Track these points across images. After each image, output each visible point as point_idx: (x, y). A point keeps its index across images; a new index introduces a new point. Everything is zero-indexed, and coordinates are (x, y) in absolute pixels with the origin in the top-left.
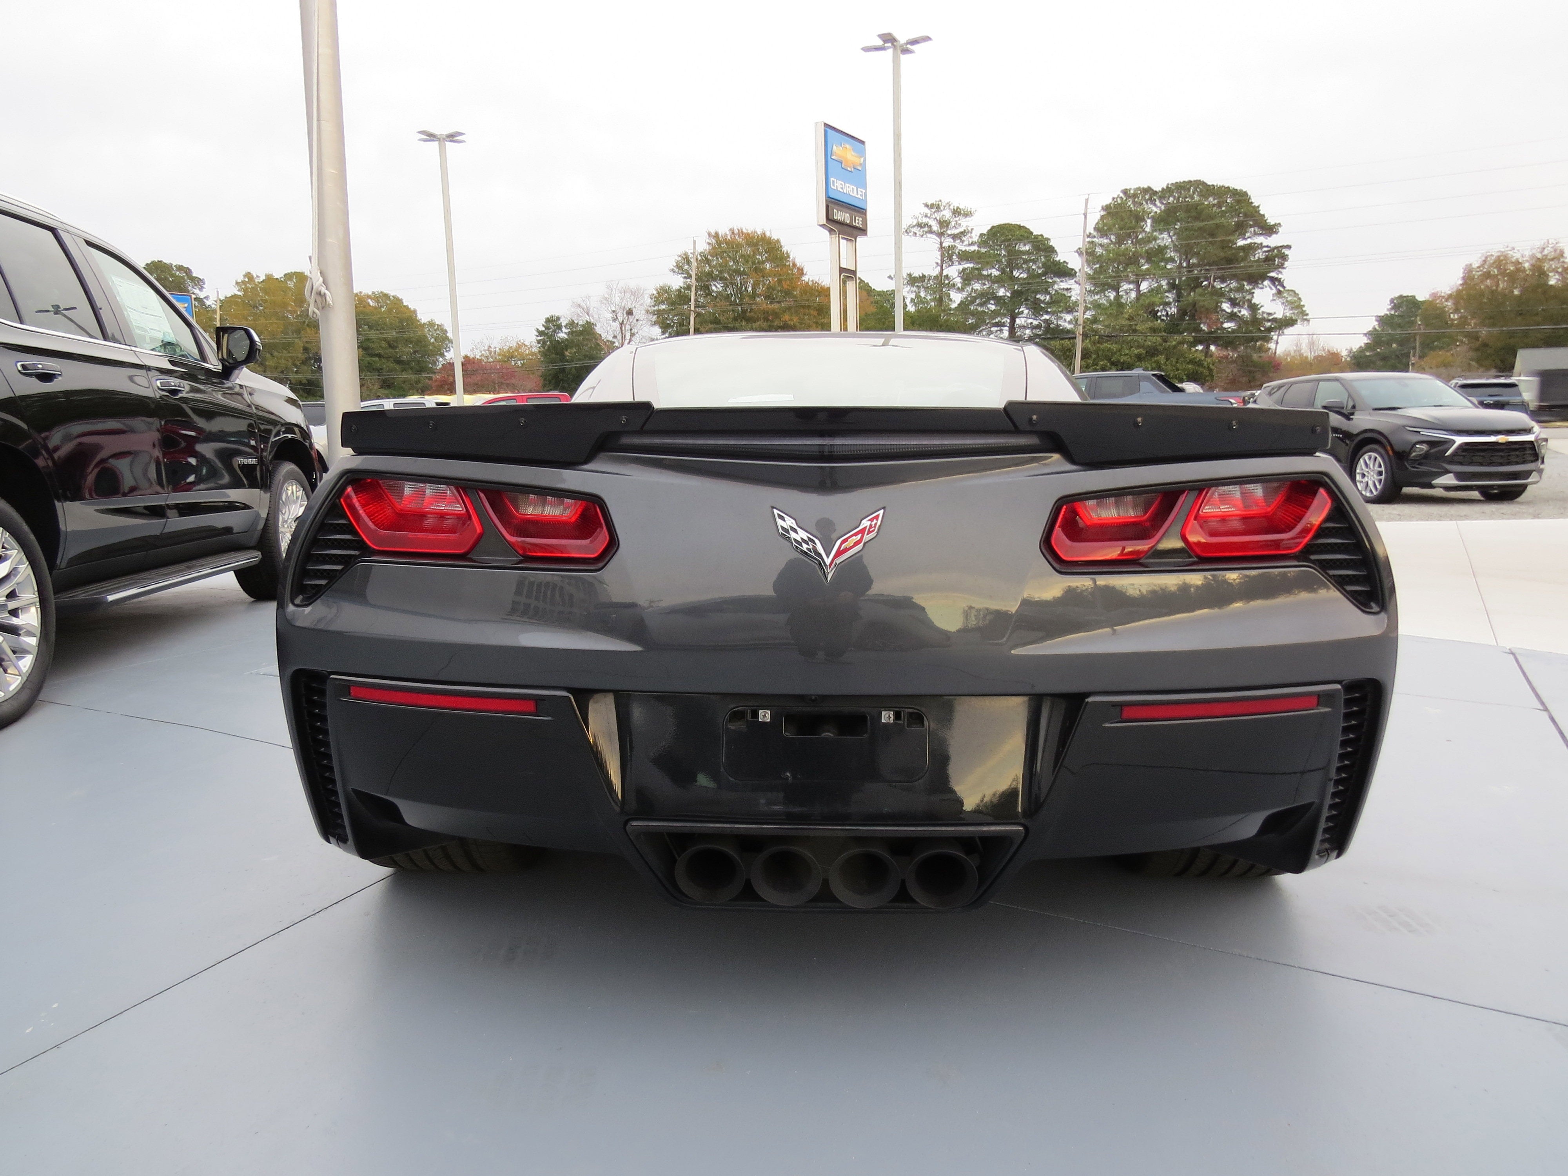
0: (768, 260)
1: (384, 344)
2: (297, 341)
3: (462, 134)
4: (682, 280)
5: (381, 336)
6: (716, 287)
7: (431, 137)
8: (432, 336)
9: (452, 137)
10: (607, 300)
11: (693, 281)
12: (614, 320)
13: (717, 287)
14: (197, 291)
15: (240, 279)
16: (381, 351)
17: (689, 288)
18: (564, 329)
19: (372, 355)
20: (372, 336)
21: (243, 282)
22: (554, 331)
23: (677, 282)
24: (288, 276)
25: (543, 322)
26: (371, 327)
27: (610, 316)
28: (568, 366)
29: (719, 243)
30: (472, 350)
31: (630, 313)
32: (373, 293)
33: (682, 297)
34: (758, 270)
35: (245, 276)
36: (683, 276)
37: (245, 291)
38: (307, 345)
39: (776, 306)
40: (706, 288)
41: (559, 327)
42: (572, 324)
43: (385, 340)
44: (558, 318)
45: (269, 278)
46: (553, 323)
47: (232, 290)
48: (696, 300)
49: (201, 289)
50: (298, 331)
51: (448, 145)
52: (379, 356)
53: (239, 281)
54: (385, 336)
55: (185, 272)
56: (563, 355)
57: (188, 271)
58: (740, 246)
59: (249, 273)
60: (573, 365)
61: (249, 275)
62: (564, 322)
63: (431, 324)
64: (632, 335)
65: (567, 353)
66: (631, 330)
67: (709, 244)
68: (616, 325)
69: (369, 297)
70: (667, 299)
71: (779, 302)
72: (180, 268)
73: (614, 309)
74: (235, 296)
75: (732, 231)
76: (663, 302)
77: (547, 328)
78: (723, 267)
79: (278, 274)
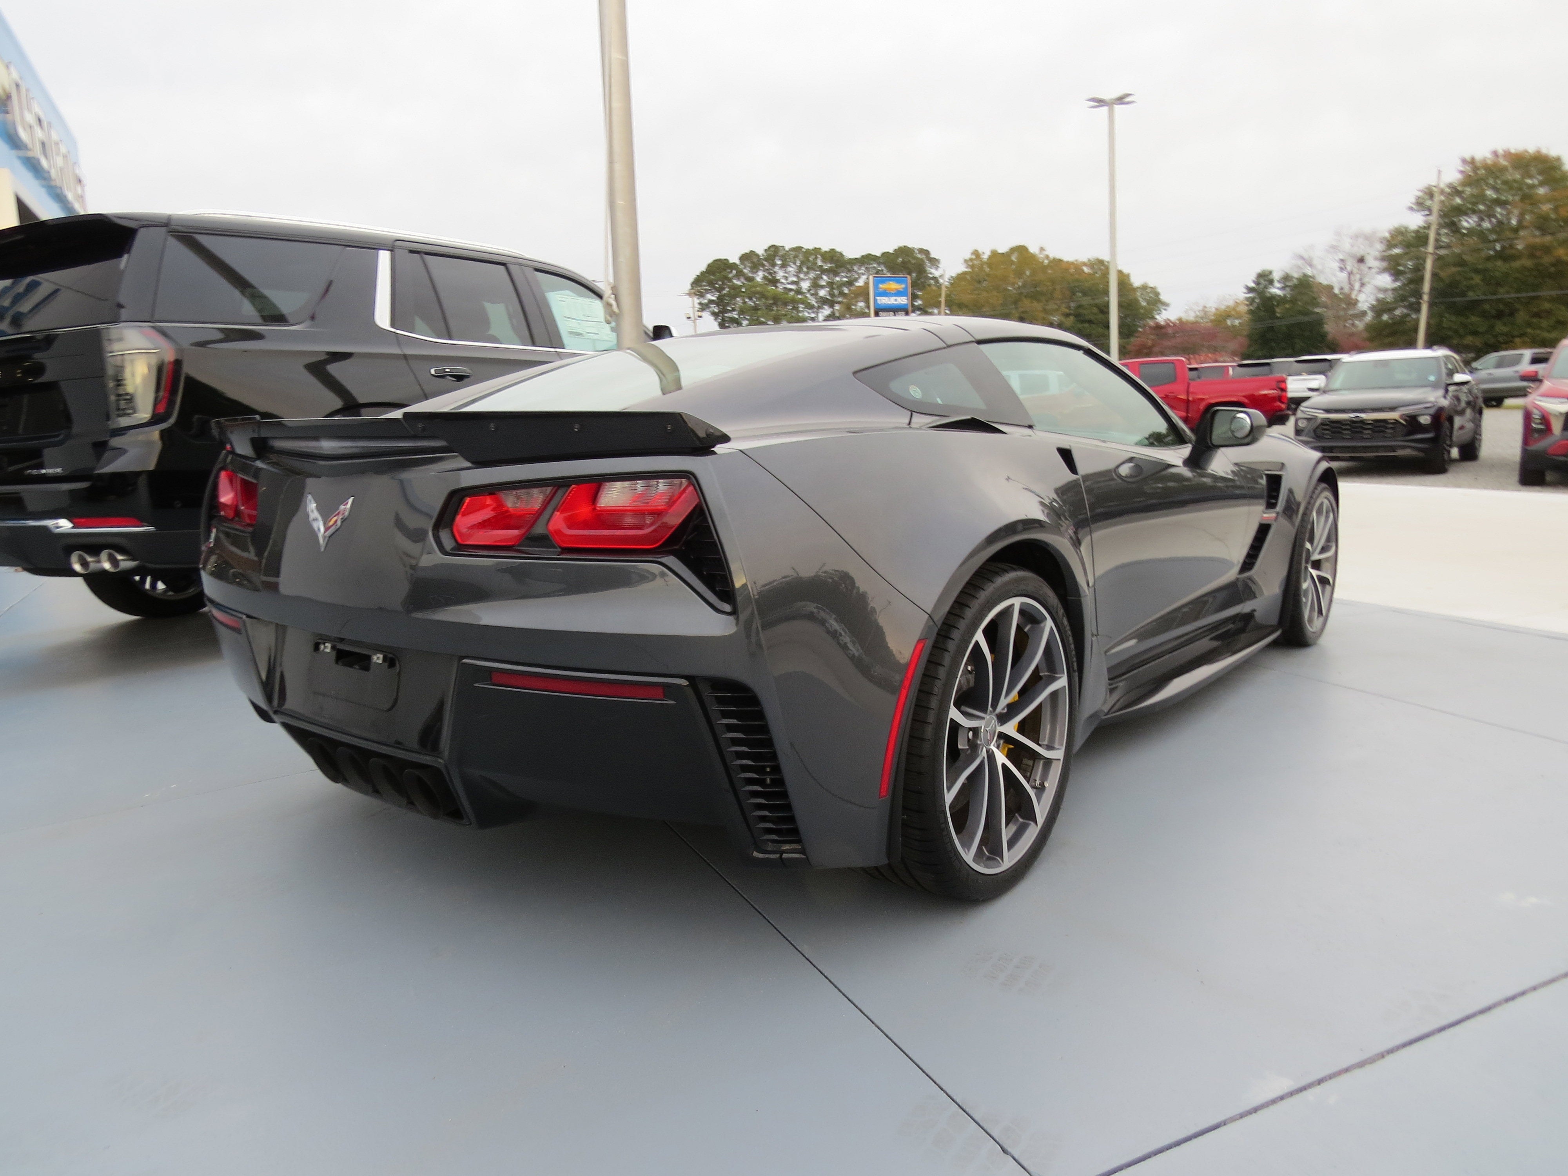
0: (1542, 184)
1: (1095, 310)
2: (1014, 311)
3: (1130, 95)
4: (1423, 218)
5: (1092, 302)
6: (1467, 221)
7: (1100, 102)
8: (1145, 299)
9: (1121, 100)
10: (1334, 248)
11: (1434, 219)
12: (1342, 269)
13: (1468, 223)
14: (933, 271)
15: (968, 256)
16: (1092, 317)
17: (1428, 227)
18: (1277, 285)
19: (1083, 322)
20: (1084, 303)
21: (971, 260)
22: (1266, 287)
23: (1415, 221)
24: (1013, 250)
25: (1253, 276)
26: (1085, 294)
27: (1336, 265)
28: (1277, 323)
29: (1475, 168)
30: (1186, 312)
31: (1361, 260)
32: (1089, 260)
33: (1420, 238)
34: (1528, 198)
35: (973, 253)
36: (1423, 213)
37: (972, 267)
38: (1022, 315)
39: (1548, 239)
40: (1454, 227)
41: (1271, 282)
42: (1286, 278)
43: (1097, 306)
44: (1271, 273)
45: (994, 254)
46: (1265, 278)
47: (962, 268)
48: (1437, 240)
49: (937, 268)
50: (1015, 303)
51: (1118, 108)
52: (1090, 322)
53: (967, 258)
54: (1097, 301)
55: (925, 255)
56: (1274, 312)
57: (926, 253)
58: (1503, 170)
59: (976, 251)
60: (1284, 323)
61: (976, 253)
62: (1276, 276)
63: (1144, 287)
64: (1363, 285)
65: (1278, 310)
66: (1361, 279)
67: (1461, 172)
68: (1344, 275)
69: (1084, 264)
70: (1401, 243)
71: (1552, 234)
72: (922, 251)
73: (1342, 257)
74: (965, 273)
75: (1495, 153)
76: (1395, 246)
77: (1258, 283)
78: (1480, 198)
79: (1003, 249)
